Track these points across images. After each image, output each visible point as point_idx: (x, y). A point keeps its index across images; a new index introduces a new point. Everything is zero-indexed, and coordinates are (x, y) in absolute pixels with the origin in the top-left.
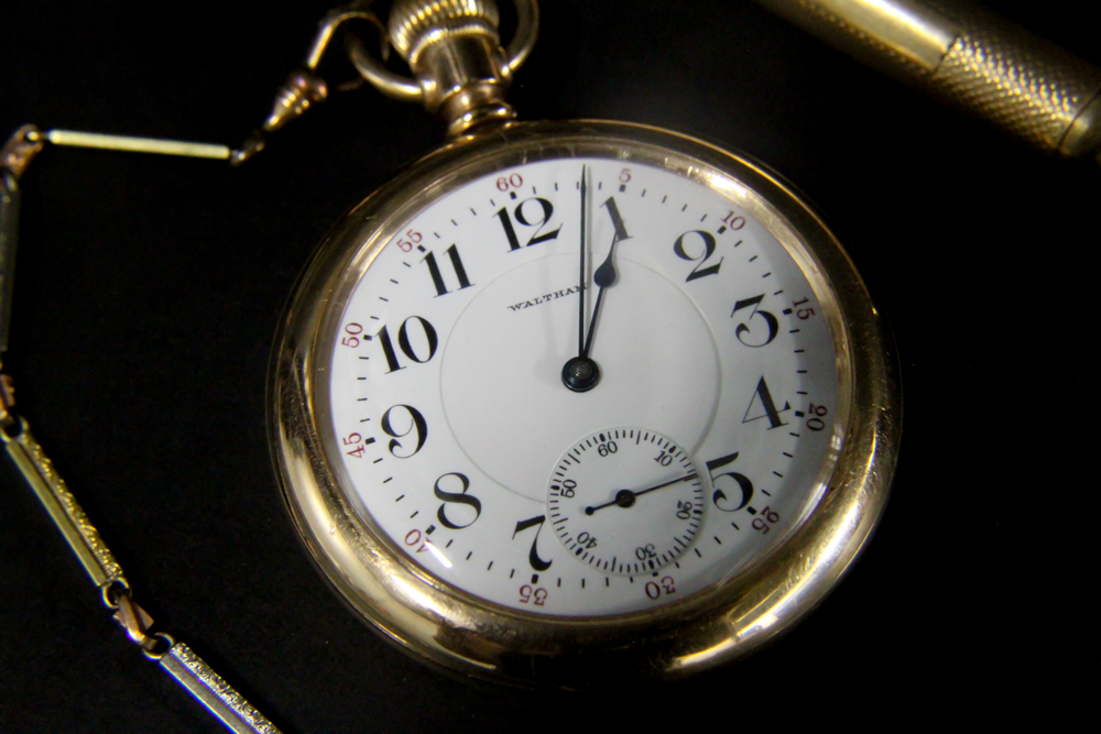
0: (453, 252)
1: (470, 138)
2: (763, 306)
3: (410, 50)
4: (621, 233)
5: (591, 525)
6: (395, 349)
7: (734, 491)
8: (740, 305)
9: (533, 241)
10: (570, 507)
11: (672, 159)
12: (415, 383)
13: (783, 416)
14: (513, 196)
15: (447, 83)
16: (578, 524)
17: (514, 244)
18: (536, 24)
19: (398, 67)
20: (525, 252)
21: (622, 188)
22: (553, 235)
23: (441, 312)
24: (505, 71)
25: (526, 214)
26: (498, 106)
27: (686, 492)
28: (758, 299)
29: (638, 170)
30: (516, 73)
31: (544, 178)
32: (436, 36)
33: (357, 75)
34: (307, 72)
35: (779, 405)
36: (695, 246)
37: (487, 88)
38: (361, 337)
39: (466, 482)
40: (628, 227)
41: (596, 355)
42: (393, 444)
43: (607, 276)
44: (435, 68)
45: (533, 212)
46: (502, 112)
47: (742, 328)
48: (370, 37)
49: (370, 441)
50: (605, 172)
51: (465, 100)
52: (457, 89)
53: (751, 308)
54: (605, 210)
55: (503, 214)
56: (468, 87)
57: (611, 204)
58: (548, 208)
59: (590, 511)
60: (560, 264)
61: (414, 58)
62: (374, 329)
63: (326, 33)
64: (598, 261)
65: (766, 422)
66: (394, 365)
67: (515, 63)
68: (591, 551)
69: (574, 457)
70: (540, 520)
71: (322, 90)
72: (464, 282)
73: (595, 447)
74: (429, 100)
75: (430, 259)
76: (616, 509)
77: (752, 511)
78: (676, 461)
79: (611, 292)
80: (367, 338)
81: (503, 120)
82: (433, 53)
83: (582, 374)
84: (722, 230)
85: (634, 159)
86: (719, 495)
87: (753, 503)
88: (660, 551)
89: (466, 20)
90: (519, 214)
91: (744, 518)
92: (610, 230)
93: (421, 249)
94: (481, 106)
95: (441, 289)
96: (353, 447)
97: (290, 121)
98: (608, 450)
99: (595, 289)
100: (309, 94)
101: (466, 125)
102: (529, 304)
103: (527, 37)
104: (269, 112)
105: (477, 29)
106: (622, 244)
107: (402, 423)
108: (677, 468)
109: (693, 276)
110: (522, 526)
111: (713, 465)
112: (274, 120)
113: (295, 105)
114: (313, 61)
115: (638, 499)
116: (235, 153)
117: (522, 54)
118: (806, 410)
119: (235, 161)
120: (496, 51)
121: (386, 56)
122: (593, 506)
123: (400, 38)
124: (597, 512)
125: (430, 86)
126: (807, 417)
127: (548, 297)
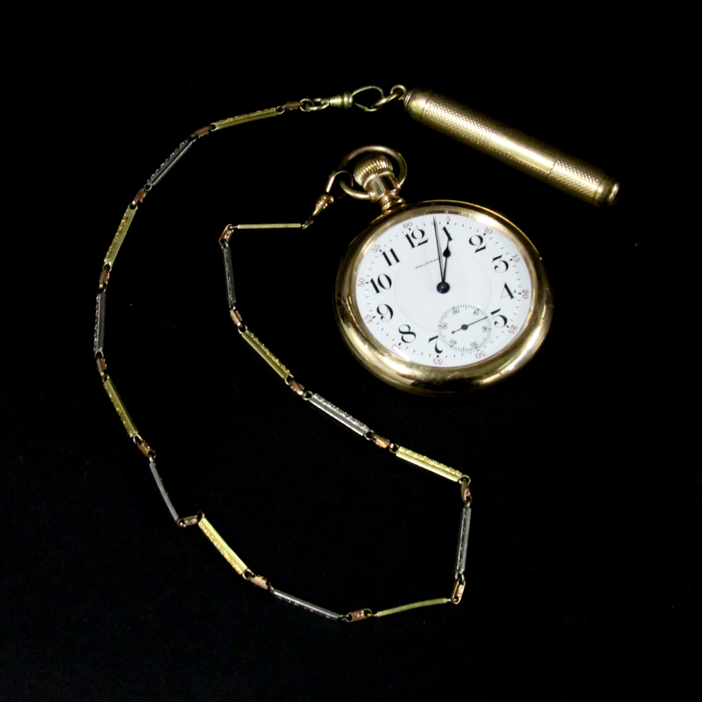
0: (392, 251)
1: (390, 211)
2: (502, 259)
3: (363, 183)
4: (450, 239)
5: (454, 337)
6: (377, 285)
7: (501, 321)
8: (495, 259)
9: (419, 244)
10: (446, 332)
11: (464, 211)
12: (386, 296)
13: (514, 295)
14: (410, 229)
15: (379, 192)
16: (450, 337)
17: (413, 246)
18: (406, 170)
19: (358, 188)
20: (417, 248)
21: (448, 223)
22: (426, 241)
23: (392, 271)
24: (399, 186)
25: (415, 235)
26: (398, 199)
27: (484, 323)
28: (500, 257)
29: (452, 216)
30: (402, 186)
31: (422, 222)
32: (372, 177)
33: (344, 192)
34: (326, 194)
35: (512, 291)
36: (476, 241)
37: (393, 193)
38: (364, 283)
39: (409, 328)
40: (451, 236)
41: (447, 281)
42: (382, 317)
43: (447, 253)
44: (374, 188)
45: (418, 234)
46: (400, 201)
47: (496, 267)
48: (348, 179)
49: (374, 317)
50: (442, 218)
51: (386, 198)
52: (383, 195)
53: (498, 260)
54: (443, 231)
55: (407, 236)
56: (387, 193)
57: (445, 229)
58: (423, 233)
59: (453, 332)
60: (431, 251)
61: (365, 185)
62: (369, 280)
63: (332, 179)
64: (443, 249)
65: (509, 297)
66: (378, 291)
67: (401, 183)
68: (456, 346)
69: (445, 315)
70: (437, 337)
71: (332, 199)
72: (397, 261)
73: (452, 312)
74: (373, 199)
75: (384, 254)
76: (462, 331)
77: (508, 327)
78: (480, 313)
79: (449, 259)
80: (367, 283)
81: (401, 204)
82: (373, 183)
83: (444, 288)
84: (485, 234)
85: (450, 212)
86: (496, 323)
87: (507, 324)
88: (479, 343)
89: (383, 170)
90: (413, 235)
91: (505, 329)
92: (447, 238)
93: (381, 251)
94: (392, 199)
95: (390, 264)
96: (368, 320)
97: (322, 212)
98: (456, 312)
99: (443, 258)
100: (328, 201)
101: (388, 207)
102: (421, 266)
103: (404, 174)
104: (314, 209)
105: (386, 173)
106: (450, 242)
107: (384, 310)
108: (481, 316)
109: (477, 251)
110: (431, 340)
111: (493, 313)
112: (315, 213)
113: (323, 206)
114: (328, 190)
115: (469, 327)
116: (303, 225)
117: (403, 180)
118: (521, 292)
119: (304, 228)
120: (394, 180)
121: (352, 185)
122: (454, 330)
123: (359, 179)
124: (456, 333)
125: (373, 194)
126: (522, 294)
127: (428, 263)
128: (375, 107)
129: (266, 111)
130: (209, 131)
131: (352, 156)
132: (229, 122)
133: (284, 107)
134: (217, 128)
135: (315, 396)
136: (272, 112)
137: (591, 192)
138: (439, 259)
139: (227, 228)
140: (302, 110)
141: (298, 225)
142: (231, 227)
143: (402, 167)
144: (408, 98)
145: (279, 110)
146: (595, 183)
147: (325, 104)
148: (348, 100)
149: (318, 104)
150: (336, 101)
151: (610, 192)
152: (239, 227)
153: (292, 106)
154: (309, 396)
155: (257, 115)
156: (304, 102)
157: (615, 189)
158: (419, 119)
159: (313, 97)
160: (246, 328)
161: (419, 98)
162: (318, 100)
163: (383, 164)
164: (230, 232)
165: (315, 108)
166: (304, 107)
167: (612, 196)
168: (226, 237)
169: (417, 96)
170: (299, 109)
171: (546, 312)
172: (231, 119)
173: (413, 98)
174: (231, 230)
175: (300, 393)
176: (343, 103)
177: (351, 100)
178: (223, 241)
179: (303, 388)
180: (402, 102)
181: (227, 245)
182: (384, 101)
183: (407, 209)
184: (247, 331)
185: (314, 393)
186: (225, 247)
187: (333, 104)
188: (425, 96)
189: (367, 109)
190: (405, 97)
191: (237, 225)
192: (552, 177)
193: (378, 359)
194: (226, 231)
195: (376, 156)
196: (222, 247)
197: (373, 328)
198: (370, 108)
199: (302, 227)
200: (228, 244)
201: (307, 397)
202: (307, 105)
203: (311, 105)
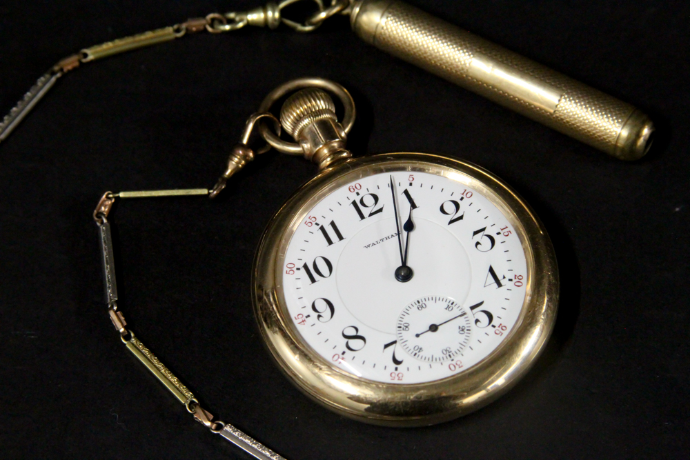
0: (333, 224)
1: (331, 169)
2: (486, 232)
3: (294, 130)
4: (413, 206)
5: (419, 342)
6: (312, 272)
7: (484, 319)
8: (476, 233)
9: (371, 215)
10: (409, 336)
11: (434, 168)
12: (324, 287)
13: (502, 282)
14: (358, 194)
15: (316, 144)
16: (413, 342)
17: (362, 217)
18: (354, 111)
19: (287, 138)
20: (368, 220)
21: (411, 184)
22: (380, 210)
23: (331, 253)
24: (343, 134)
25: (365, 202)
26: (341, 152)
27: (461, 322)
28: (483, 230)
29: (416, 175)
30: (348, 135)
31: (375, 183)
32: (306, 121)
33: (269, 144)
34: (243, 146)
35: (500, 277)
36: (450, 208)
37: (335, 144)
38: (294, 269)
39: (357, 329)
40: (416, 202)
41: (409, 264)
42: (319, 316)
43: (409, 226)
44: (309, 137)
45: (369, 201)
46: (345, 155)
47: (478, 243)
48: (272, 124)
49: (309, 316)
50: (401, 178)
51: (325, 151)
52: (321, 146)
53: (481, 233)
54: (404, 195)
55: (354, 203)
56: (326, 145)
57: (406, 192)
58: (376, 198)
59: (418, 336)
60: (386, 223)
61: (296, 134)
62: (300, 265)
63: (250, 127)
64: (404, 220)
65: (495, 285)
66: (313, 280)
67: (347, 130)
68: (421, 354)
69: (406, 312)
70: (395, 342)
71: (251, 154)
72: (341, 238)
73: (416, 307)
74: (307, 152)
75: (322, 229)
76: (430, 333)
77: (494, 326)
78: (455, 308)
79: (412, 234)
80: (298, 269)
81: (346, 158)
82: (307, 130)
83: (404, 274)
84: (462, 199)
85: (414, 169)
86: (477, 321)
87: (493, 323)
88: (453, 350)
89: (320, 112)
90: (362, 202)
91: (490, 330)
92: (409, 205)
93: (317, 224)
94: (333, 152)
95: (330, 242)
96: (300, 320)
97: (238, 173)
98: (422, 307)
99: (405, 233)
100: (245, 157)
101: (328, 163)
102: (373, 244)
103: (350, 117)
104: (226, 168)
105: (325, 116)
106: (414, 211)
107: (322, 306)
108: (456, 312)
109: (451, 222)
110: (386, 346)
111: (472, 308)
112: (228, 173)
113: (238, 163)
114: (245, 141)
115: (440, 327)
116: (211, 191)
117: (350, 125)
118: (513, 278)
119: (212, 195)
120: (337, 126)
121: (279, 134)
122: (419, 333)
123: (288, 125)
124: (421, 336)
125: (307, 146)
126: (514, 281)
127: (382, 240)
128: (311, 24)
129: (160, 32)
130: (80, 61)
131: (279, 93)
132: (108, 48)
133: (184, 26)
134: (91, 57)
135: (228, 428)
136: (168, 33)
137: (611, 136)
138: (399, 234)
139: (104, 196)
140: (210, 29)
141: (204, 191)
142: (111, 196)
143: (347, 108)
144: (357, 10)
145: (178, 31)
146: (617, 125)
147: (241, 20)
148: (273, 15)
149: (231, 21)
150: (255, 17)
151: (638, 135)
152: (122, 195)
153: (195, 24)
154: (219, 427)
155: (148, 37)
156: (213, 20)
157: (646, 131)
158: (371, 40)
159: (223, 11)
160: (132, 335)
161: (372, 10)
162: (232, 15)
163: (322, 104)
164: (109, 202)
165: (227, 27)
166: (212, 25)
167: (641, 141)
168: (103, 208)
169: (369, 6)
170: (205, 30)
171: (548, 306)
172: (110, 44)
173: (362, 11)
174: (110, 199)
175: (208, 424)
176: (266, 19)
177: (277, 15)
178: (100, 215)
179: (211, 417)
180: (348, 17)
181: (105, 221)
182: (323, 15)
183: (354, 165)
184: (133, 340)
185: (226, 423)
186: (102, 223)
187: (253, 21)
188: (380, 7)
189: (300, 27)
190: (352, 9)
191: (118, 192)
192: (557, 117)
193: (315, 374)
194: (104, 201)
195: (312, 92)
196: (98, 224)
197: (307, 331)
198: (304, 25)
199: (209, 193)
200: (107, 218)
201: (216, 429)
202: (216, 22)
203: (221, 23)
